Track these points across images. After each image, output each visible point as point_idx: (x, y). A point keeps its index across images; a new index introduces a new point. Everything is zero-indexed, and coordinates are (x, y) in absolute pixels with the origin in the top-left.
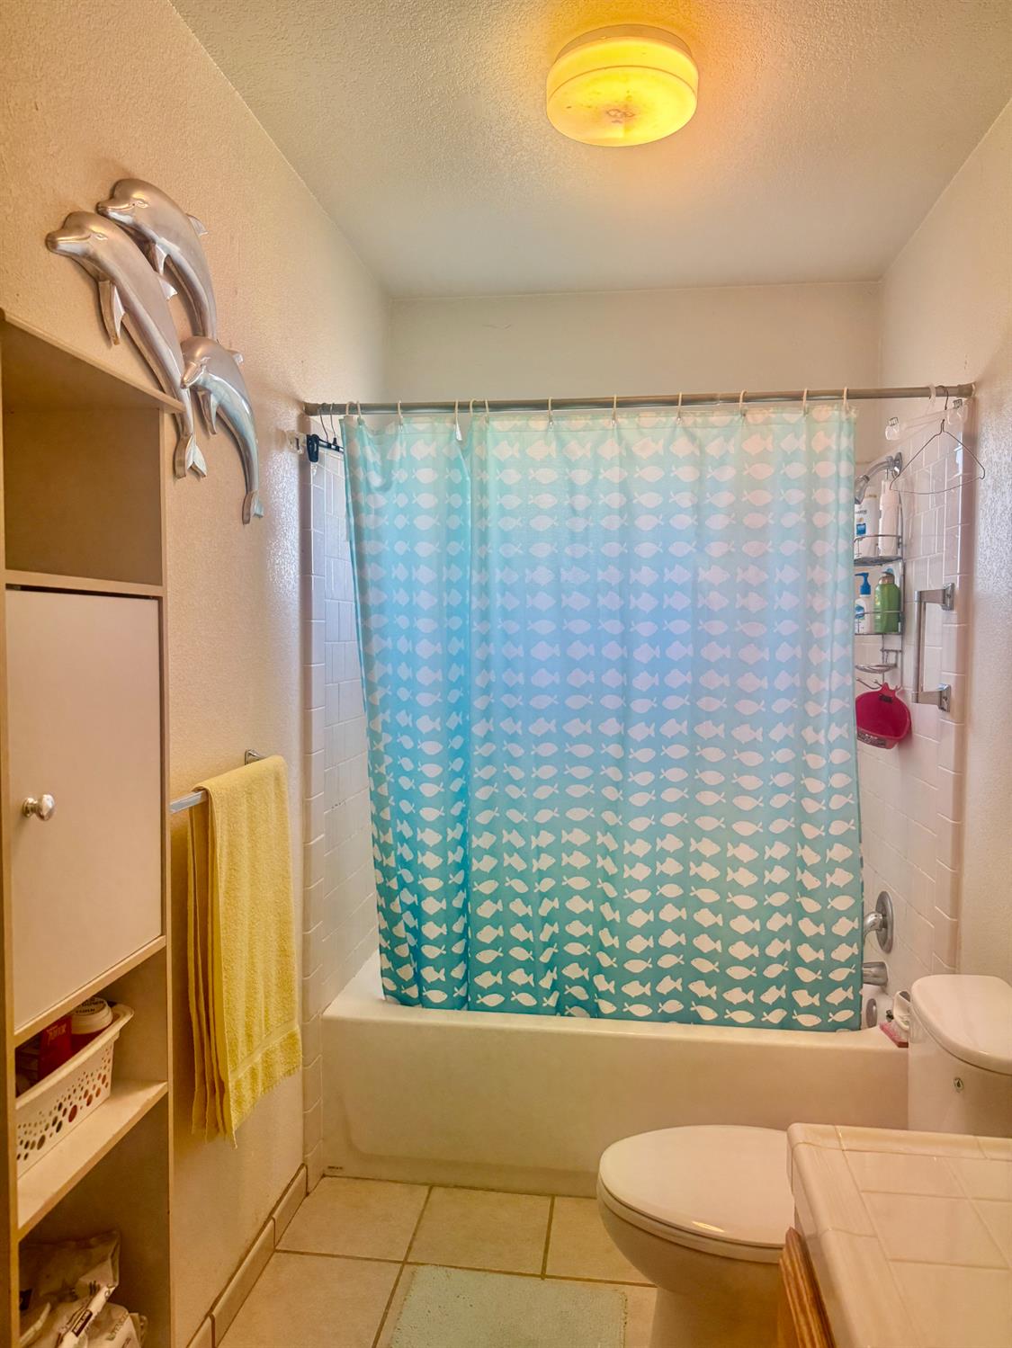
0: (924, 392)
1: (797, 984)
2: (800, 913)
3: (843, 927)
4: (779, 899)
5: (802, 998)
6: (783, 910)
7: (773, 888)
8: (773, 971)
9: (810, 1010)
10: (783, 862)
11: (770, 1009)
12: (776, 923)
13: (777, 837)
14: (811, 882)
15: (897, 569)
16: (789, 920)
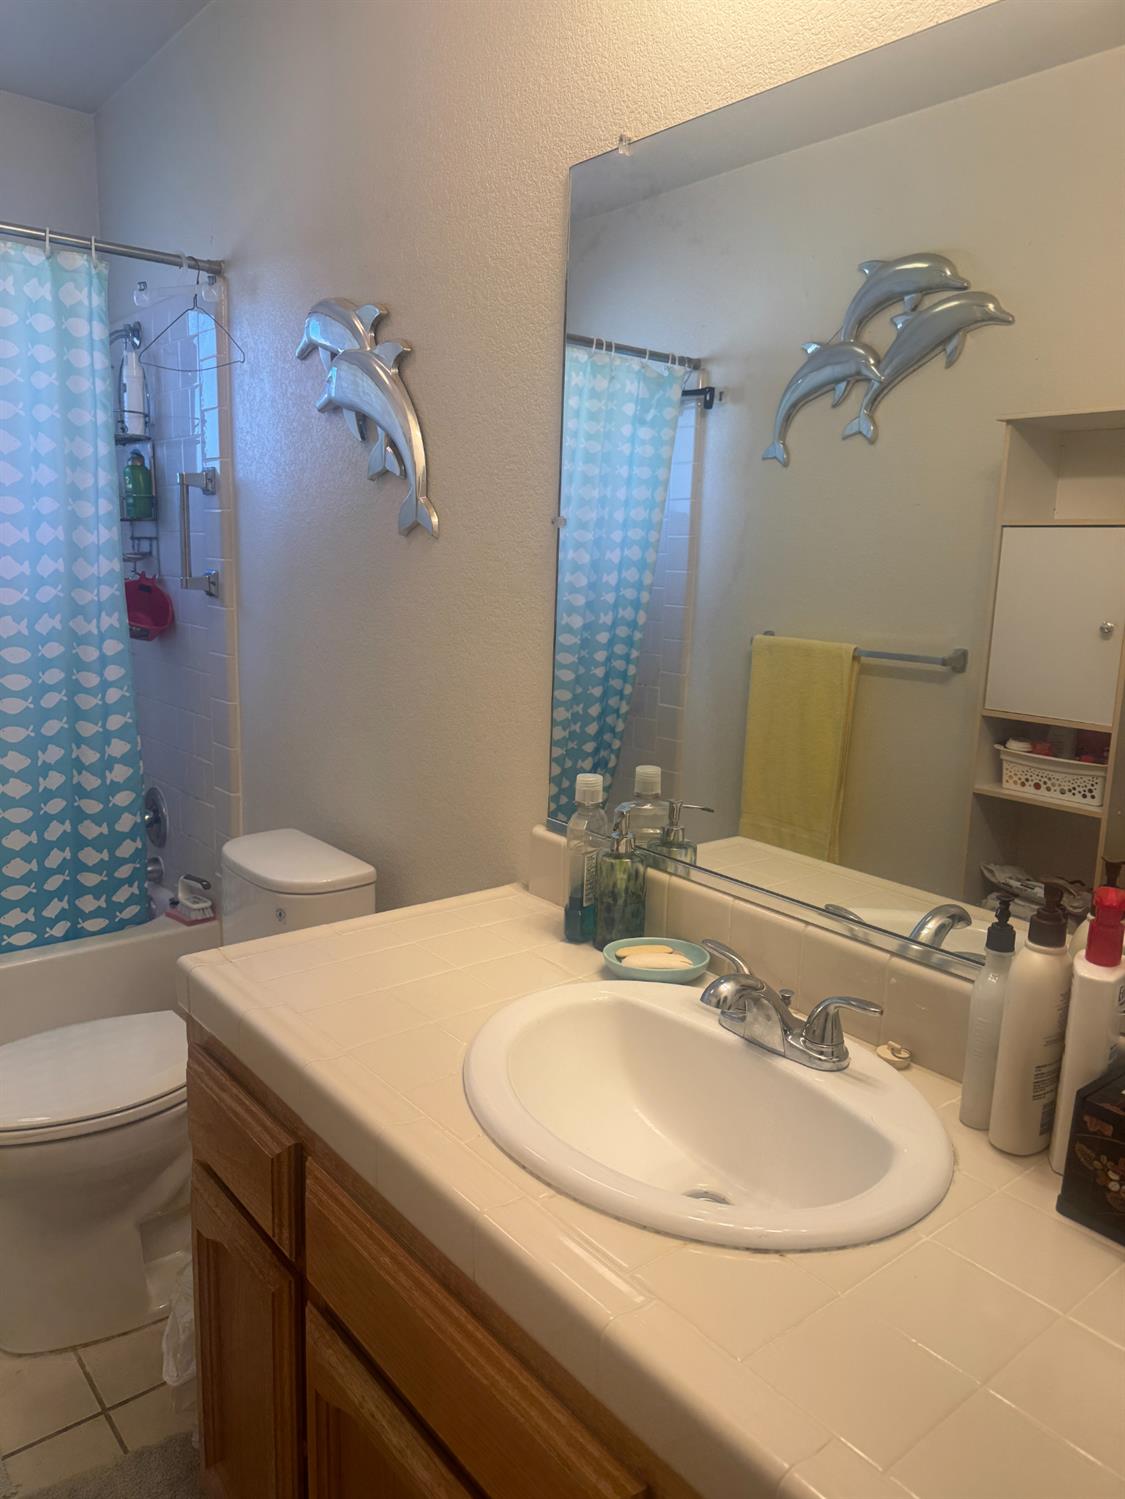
0: (174, 260)
1: (81, 890)
2: (79, 816)
3: (125, 823)
4: (55, 806)
5: (88, 904)
6: (60, 818)
7: (49, 795)
8: (53, 883)
9: (97, 913)
10: (58, 766)
11: (53, 923)
12: (54, 831)
13: (51, 740)
14: (91, 782)
15: (146, 450)
16: (67, 826)
